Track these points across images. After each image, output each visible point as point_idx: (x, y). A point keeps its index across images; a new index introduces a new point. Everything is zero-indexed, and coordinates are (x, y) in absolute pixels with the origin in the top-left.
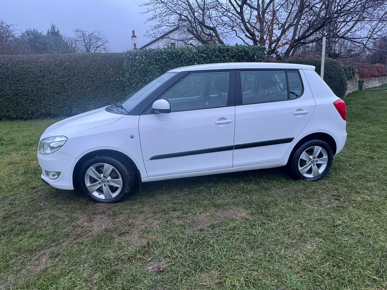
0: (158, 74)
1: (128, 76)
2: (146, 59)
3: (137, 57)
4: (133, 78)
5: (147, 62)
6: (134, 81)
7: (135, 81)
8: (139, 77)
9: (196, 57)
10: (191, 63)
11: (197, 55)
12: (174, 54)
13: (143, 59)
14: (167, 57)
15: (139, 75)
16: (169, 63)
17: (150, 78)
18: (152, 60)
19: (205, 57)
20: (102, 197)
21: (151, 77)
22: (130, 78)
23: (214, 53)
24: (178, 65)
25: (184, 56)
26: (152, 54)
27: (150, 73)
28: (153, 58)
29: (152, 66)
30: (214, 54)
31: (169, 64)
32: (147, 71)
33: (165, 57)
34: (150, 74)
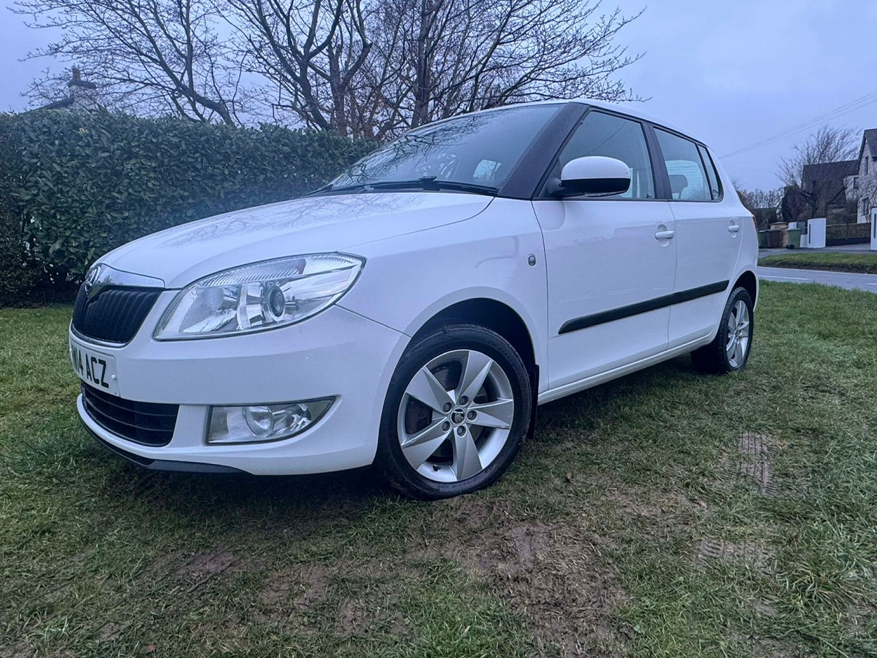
0: (154, 185)
1: (46, 185)
2: (114, 140)
3: (82, 131)
4: (68, 192)
5: (118, 149)
6: (70, 200)
7: (74, 201)
8: (92, 188)
9: (264, 149)
10: (254, 164)
11: (265, 146)
12: (201, 136)
13: (104, 140)
14: (180, 142)
15: (90, 182)
16: (189, 157)
17: (130, 194)
18: (133, 145)
19: (289, 153)
20: (446, 476)
21: (130, 190)
22: (55, 189)
23: (308, 146)
24: (216, 166)
25: (232, 145)
26: (132, 127)
27: (126, 180)
28: (138, 141)
29: (133, 161)
30: (308, 148)
31: (190, 160)
32: (118, 174)
33: (176, 140)
34: (129, 183)
